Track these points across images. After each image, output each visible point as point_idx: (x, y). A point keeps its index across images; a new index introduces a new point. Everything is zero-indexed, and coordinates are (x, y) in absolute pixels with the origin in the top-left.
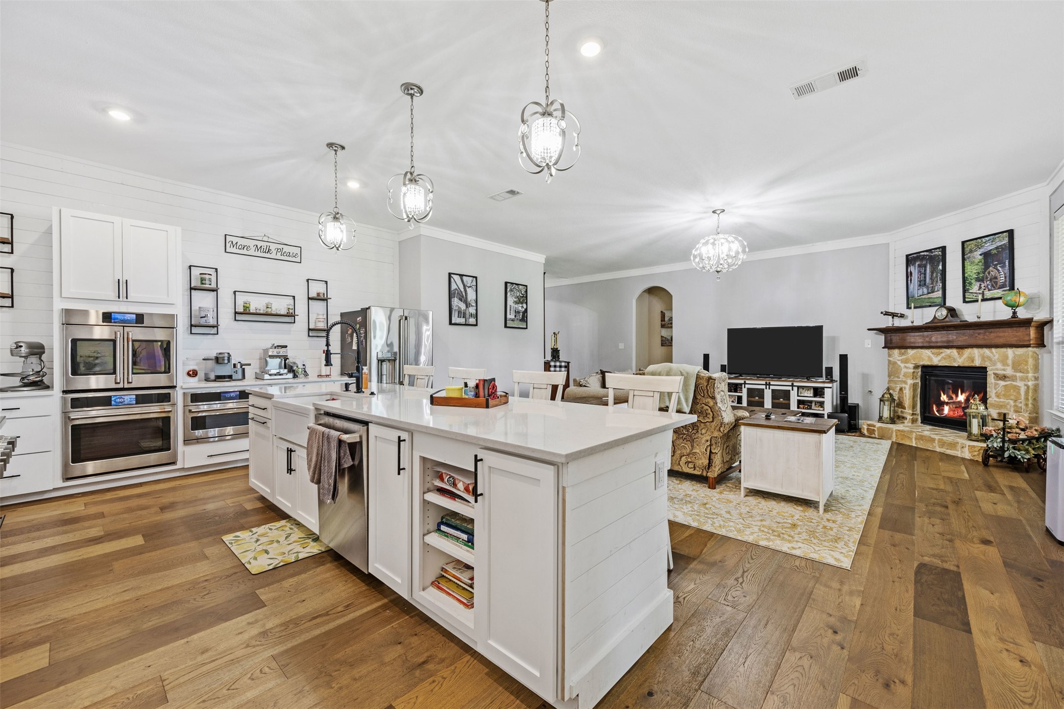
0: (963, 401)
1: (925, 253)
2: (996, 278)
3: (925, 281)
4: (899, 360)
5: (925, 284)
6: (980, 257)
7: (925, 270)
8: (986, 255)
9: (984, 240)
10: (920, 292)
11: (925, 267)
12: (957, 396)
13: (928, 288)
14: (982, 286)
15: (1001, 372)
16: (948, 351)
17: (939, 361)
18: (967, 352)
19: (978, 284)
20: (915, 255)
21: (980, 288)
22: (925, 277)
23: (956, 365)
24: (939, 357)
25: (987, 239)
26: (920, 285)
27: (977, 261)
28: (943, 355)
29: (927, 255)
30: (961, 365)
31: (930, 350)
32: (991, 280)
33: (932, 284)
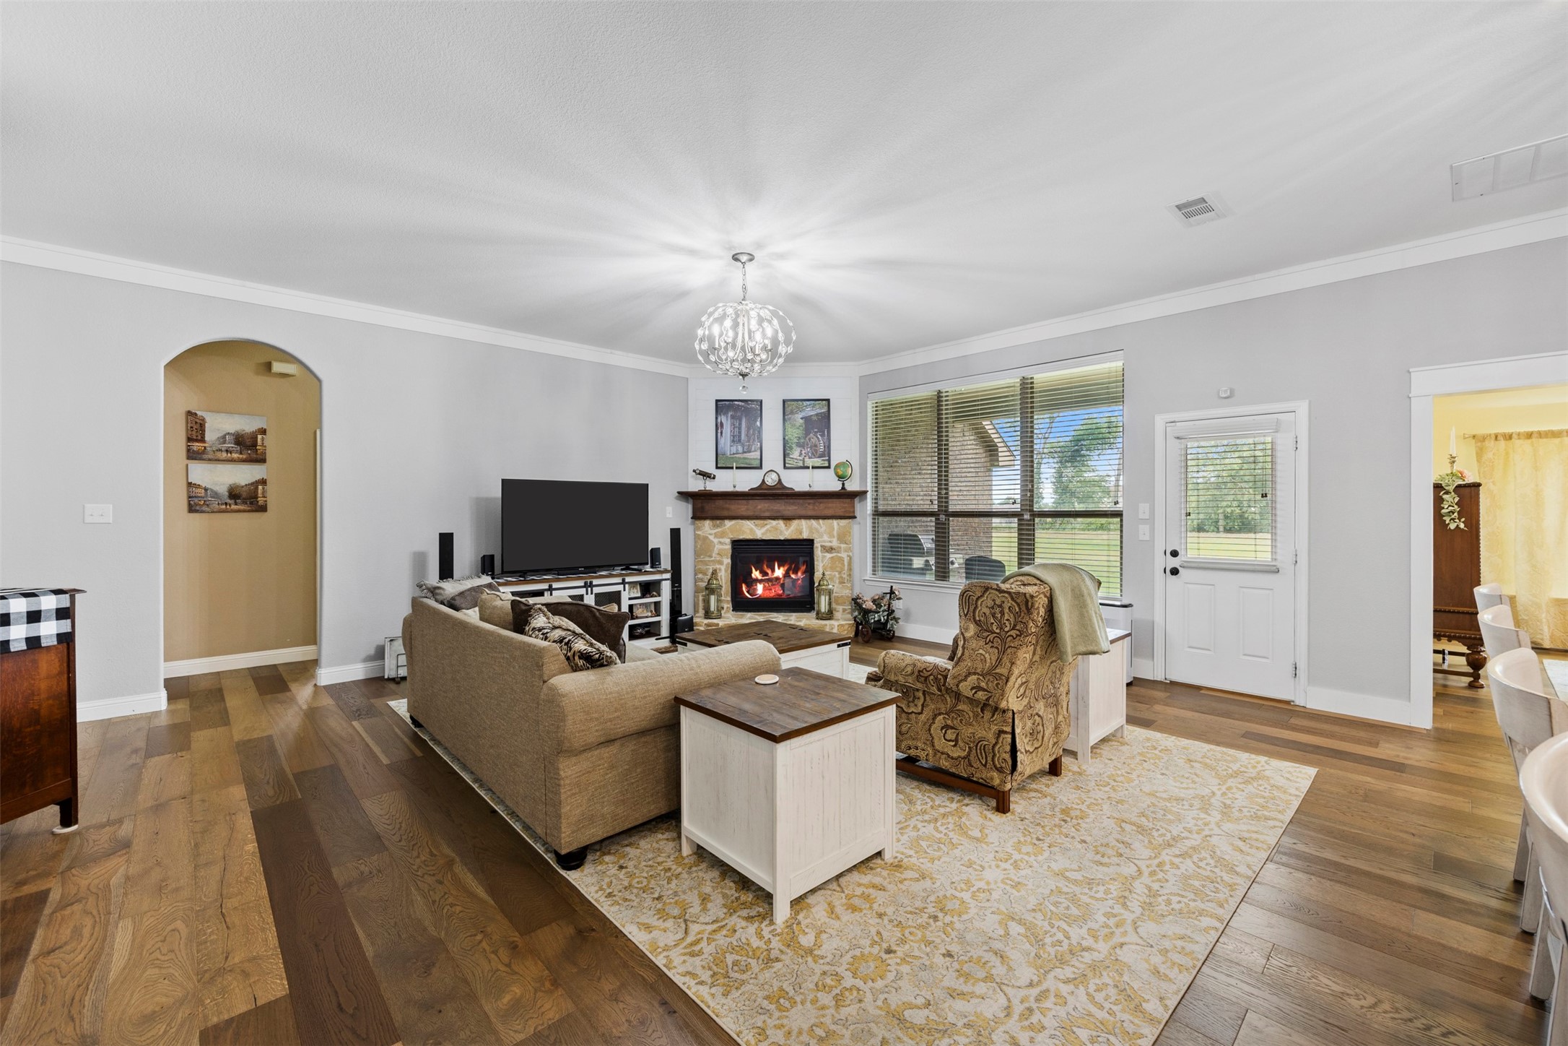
0: (781, 576)
1: (740, 403)
2: (816, 446)
3: (740, 436)
4: (710, 534)
5: (740, 441)
6: (801, 421)
7: (740, 424)
8: (807, 420)
9: (805, 403)
10: (734, 450)
11: (740, 420)
12: (773, 571)
13: (743, 446)
14: (803, 452)
15: (828, 544)
16: (774, 523)
17: (763, 534)
18: (795, 523)
19: (799, 449)
20: (727, 403)
21: (801, 454)
22: (740, 432)
23: (782, 538)
24: (764, 530)
25: (808, 403)
26: (733, 441)
27: (798, 424)
28: (768, 527)
29: (742, 406)
30: (789, 538)
31: (752, 522)
32: (811, 447)
33: (749, 441)
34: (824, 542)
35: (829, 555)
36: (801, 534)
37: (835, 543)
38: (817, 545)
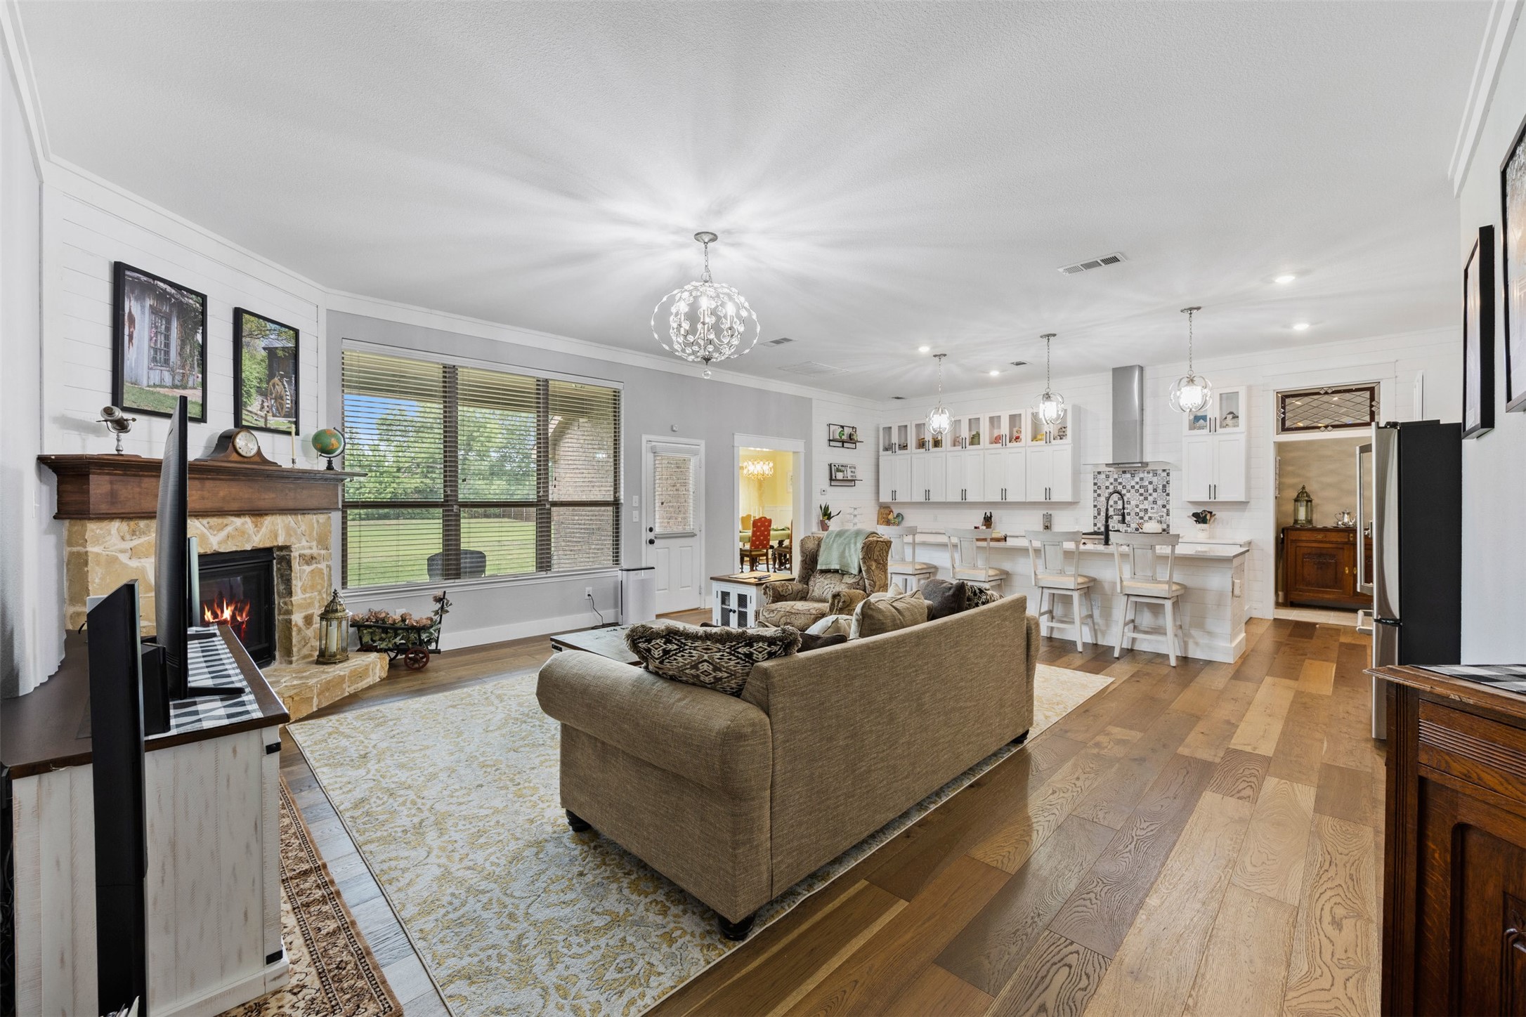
0: (229, 619)
1: (169, 289)
2: (281, 398)
3: (167, 353)
4: (123, 551)
5: (167, 361)
6: (264, 353)
7: (168, 329)
8: (271, 351)
9: (270, 326)
10: (155, 377)
11: (169, 322)
12: (222, 612)
13: (172, 372)
14: (266, 404)
15: (307, 552)
16: (238, 522)
17: (219, 543)
19: (260, 398)
20: (144, 278)
21: (262, 407)
22: (167, 345)
23: (249, 548)
24: (223, 534)
25: (274, 326)
26: (154, 360)
27: (259, 357)
28: (229, 529)
29: (172, 296)
30: (261, 546)
31: (205, 521)
32: (275, 399)
33: (183, 367)
34: (303, 548)
35: (308, 569)
36: (276, 537)
37: (315, 551)
38: (295, 554)
